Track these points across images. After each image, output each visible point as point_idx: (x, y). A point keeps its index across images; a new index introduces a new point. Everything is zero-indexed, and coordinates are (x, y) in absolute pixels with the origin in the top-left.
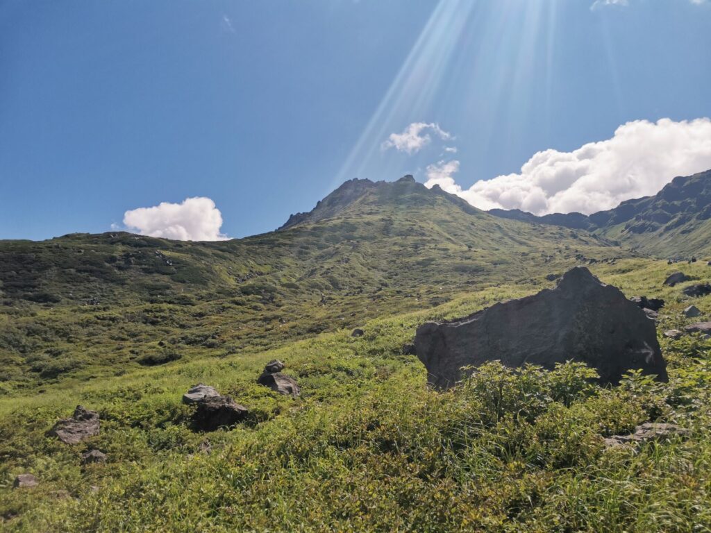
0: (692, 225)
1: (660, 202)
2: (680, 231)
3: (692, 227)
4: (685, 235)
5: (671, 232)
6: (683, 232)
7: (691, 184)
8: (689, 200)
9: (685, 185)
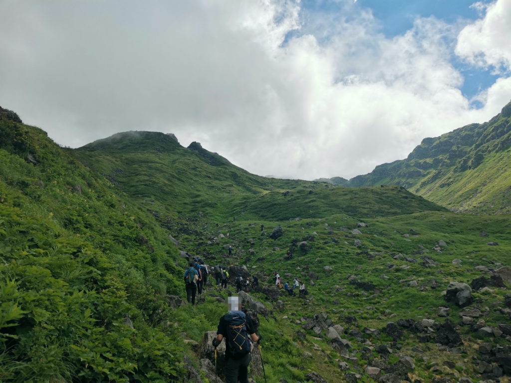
0: (450, 178)
1: (413, 161)
2: (438, 185)
3: (451, 180)
4: (445, 188)
5: (428, 187)
6: (442, 186)
7: (440, 142)
8: (440, 157)
9: (435, 144)
